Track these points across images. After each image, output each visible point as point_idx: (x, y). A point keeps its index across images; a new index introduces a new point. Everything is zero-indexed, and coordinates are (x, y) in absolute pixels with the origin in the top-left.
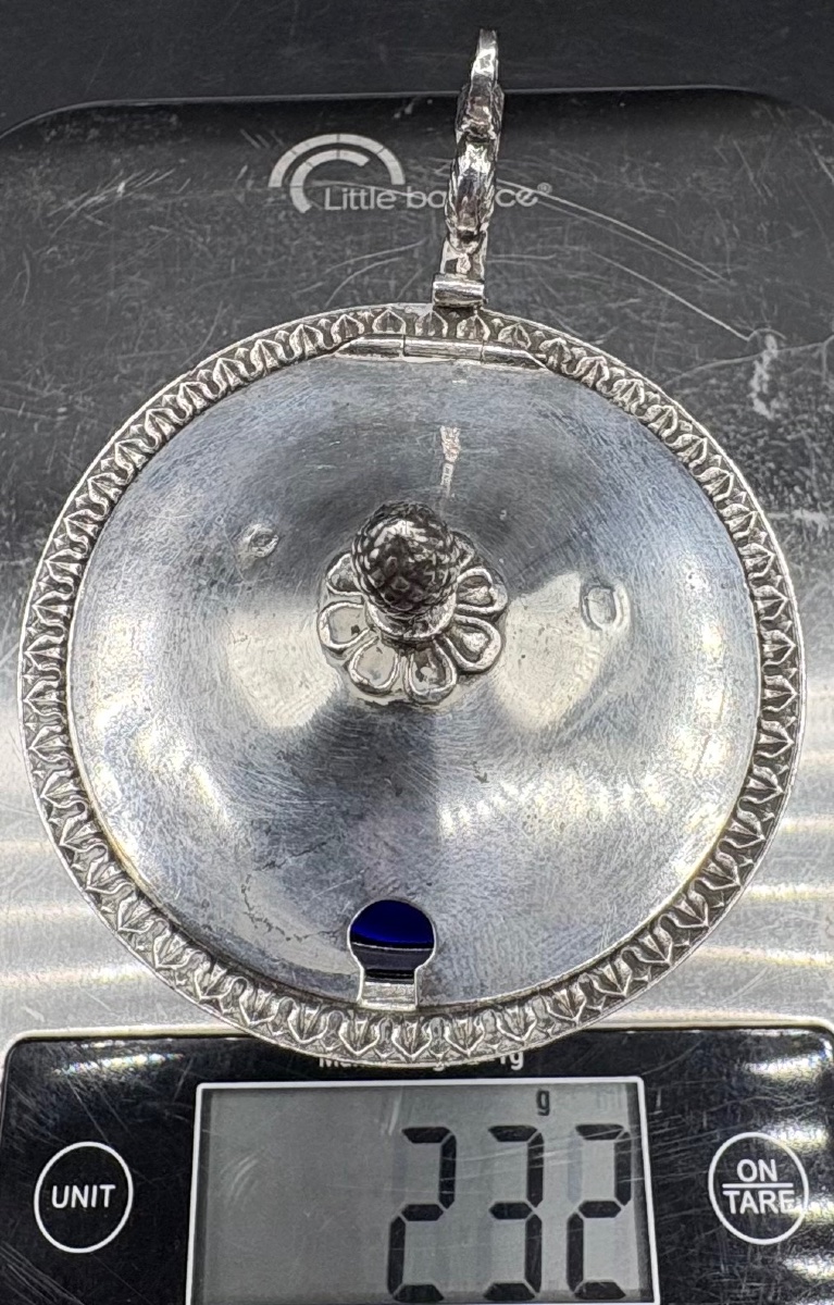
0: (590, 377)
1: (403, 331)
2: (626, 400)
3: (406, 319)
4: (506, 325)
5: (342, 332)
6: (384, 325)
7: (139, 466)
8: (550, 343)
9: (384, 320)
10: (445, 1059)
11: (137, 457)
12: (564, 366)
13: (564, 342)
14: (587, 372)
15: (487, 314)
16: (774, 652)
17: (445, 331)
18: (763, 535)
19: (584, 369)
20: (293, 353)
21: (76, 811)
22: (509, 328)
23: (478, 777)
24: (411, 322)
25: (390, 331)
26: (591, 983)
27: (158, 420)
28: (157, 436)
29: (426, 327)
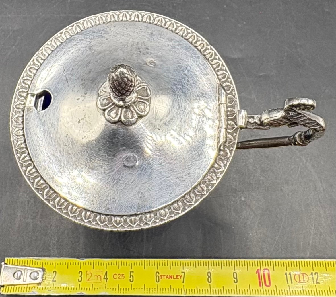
0: (216, 165)
1: (229, 104)
2: (208, 177)
3: (233, 105)
4: (234, 137)
5: (227, 86)
6: (230, 98)
7: (179, 34)
8: (228, 151)
9: (232, 98)
10: (12, 114)
11: (181, 33)
12: (220, 157)
13: (228, 157)
14: (218, 164)
15: (237, 131)
16: (116, 220)
17: (230, 118)
18: (158, 221)
19: (219, 163)
20: (218, 72)
21: (84, 27)
22: (233, 138)
23: (80, 120)
24: (233, 107)
25: (228, 101)
26: (25, 153)
27: (193, 37)
28: (188, 37)
29: (231, 112)
